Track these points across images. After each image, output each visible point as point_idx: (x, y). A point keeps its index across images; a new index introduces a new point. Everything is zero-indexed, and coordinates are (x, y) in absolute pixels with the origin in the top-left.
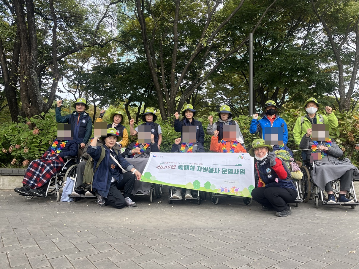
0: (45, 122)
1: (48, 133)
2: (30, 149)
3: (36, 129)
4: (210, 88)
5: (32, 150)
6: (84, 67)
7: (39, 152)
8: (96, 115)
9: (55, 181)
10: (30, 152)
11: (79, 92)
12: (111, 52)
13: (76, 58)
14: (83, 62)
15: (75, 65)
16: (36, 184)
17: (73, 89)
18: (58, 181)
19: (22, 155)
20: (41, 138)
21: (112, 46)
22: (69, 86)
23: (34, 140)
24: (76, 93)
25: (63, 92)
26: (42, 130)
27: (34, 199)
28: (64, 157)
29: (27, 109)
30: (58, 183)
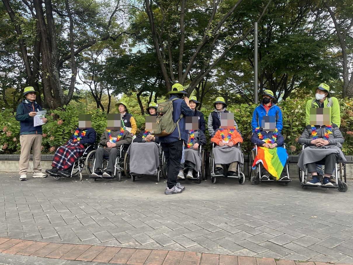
0: (67, 114)
1: (69, 123)
2: (55, 137)
3: (60, 120)
4: (220, 75)
5: (57, 139)
6: (98, 59)
7: (63, 140)
8: (111, 104)
9: (78, 164)
10: (55, 140)
11: (94, 83)
12: (123, 43)
13: (91, 51)
14: (97, 54)
15: (90, 57)
16: (63, 167)
17: (88, 80)
18: (80, 165)
19: (49, 143)
20: (63, 128)
21: (123, 38)
22: (84, 77)
23: (58, 129)
24: (92, 84)
25: (79, 84)
26: (64, 121)
27: (61, 179)
28: (84, 144)
29: (50, 102)
30: (80, 166)
